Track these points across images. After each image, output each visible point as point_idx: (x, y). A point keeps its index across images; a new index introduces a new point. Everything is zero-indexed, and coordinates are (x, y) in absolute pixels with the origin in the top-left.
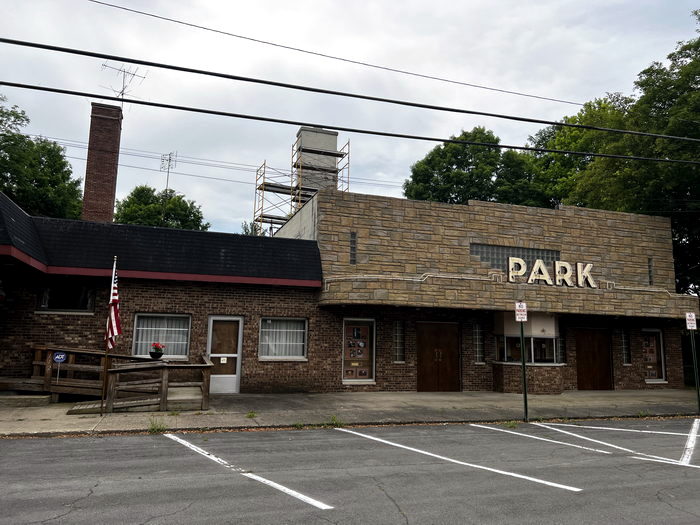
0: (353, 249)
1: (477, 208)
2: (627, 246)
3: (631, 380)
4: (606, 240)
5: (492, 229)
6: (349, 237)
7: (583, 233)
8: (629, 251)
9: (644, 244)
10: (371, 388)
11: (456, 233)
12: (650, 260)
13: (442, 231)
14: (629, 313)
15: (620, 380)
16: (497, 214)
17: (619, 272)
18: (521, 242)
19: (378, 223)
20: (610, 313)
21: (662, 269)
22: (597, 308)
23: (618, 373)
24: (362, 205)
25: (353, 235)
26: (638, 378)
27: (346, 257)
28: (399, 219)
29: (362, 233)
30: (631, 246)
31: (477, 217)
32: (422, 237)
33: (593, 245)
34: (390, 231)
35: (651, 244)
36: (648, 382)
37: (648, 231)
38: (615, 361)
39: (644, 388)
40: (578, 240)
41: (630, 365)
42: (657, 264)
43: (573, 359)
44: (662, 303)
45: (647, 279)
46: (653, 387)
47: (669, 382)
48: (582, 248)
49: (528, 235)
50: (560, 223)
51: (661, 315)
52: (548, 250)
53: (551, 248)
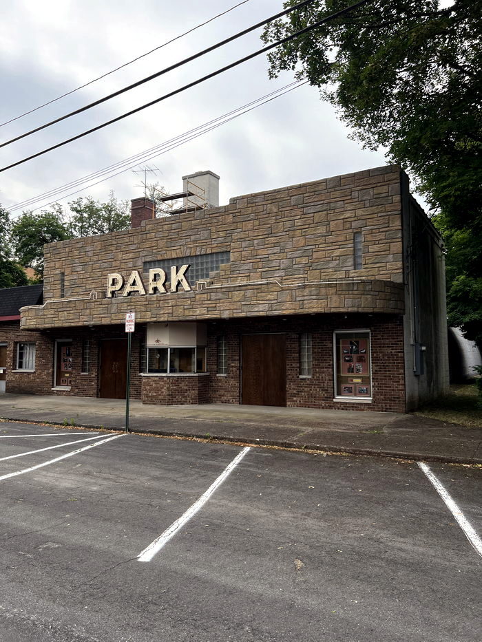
0: (63, 285)
1: (148, 227)
2: (319, 224)
3: (310, 395)
4: (288, 224)
5: (162, 243)
6: (59, 277)
7: (257, 223)
8: (322, 230)
9: (348, 215)
10: (68, 394)
11: (131, 255)
12: (356, 235)
13: (120, 256)
14: (226, 315)
15: (296, 395)
16: (166, 227)
17: (304, 260)
18: (188, 251)
19: (77, 261)
20: (203, 317)
21: (377, 243)
22: (186, 312)
23: (293, 386)
24: (67, 249)
25: (63, 274)
26: (322, 394)
27: (58, 292)
28: (90, 254)
29: (67, 272)
30: (327, 223)
31: (148, 236)
32: (106, 265)
33: (271, 234)
34: (84, 265)
35: (359, 212)
36: (340, 399)
37: (355, 194)
38: (289, 372)
40: (251, 233)
41: (310, 377)
42: (369, 238)
43: (234, 369)
44: (272, 296)
45: (350, 262)
46: (346, 406)
47: (374, 401)
48: (256, 242)
49: (195, 241)
50: (230, 219)
51: (270, 313)
52: (217, 253)
53: (219, 250)
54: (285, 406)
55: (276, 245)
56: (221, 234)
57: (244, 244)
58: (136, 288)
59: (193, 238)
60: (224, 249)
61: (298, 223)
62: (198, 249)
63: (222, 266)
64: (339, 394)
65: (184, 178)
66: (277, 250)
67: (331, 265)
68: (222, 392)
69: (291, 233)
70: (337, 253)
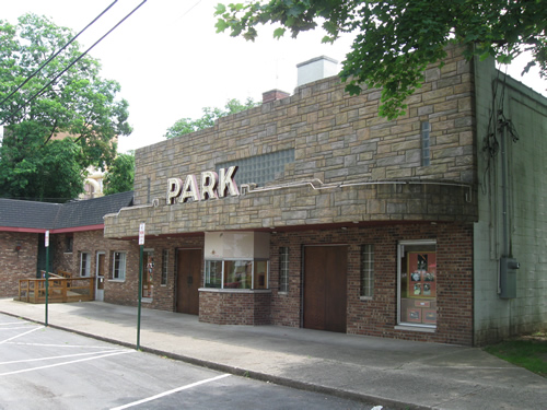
0: (149, 191)
3: (372, 321)
4: (352, 114)
5: (232, 143)
6: (146, 183)
7: (321, 114)
11: (205, 157)
12: (423, 124)
13: (196, 159)
15: (356, 320)
17: (369, 156)
18: (255, 150)
19: (160, 165)
21: (445, 133)
22: (231, 221)
23: (354, 309)
25: (149, 179)
26: (384, 319)
27: (145, 199)
29: (152, 177)
32: (184, 169)
33: (335, 126)
34: (166, 169)
35: (427, 96)
36: (403, 326)
38: (350, 292)
39: (392, 336)
40: (315, 126)
41: (371, 298)
42: (437, 126)
43: (295, 286)
44: (309, 201)
45: (416, 157)
46: (409, 335)
47: (438, 331)
48: (320, 136)
49: (261, 139)
50: (294, 110)
51: (309, 222)
52: (283, 151)
53: (285, 147)
54: (344, 331)
55: (341, 138)
56: (287, 129)
57: (308, 139)
58: (190, 194)
59: (260, 134)
60: (288, 146)
61: (363, 111)
62: (265, 147)
63: (287, 165)
64: (403, 320)
65: (299, 66)
66: (340, 144)
67: (396, 161)
68: (282, 313)
69: (355, 124)
70: (403, 146)
